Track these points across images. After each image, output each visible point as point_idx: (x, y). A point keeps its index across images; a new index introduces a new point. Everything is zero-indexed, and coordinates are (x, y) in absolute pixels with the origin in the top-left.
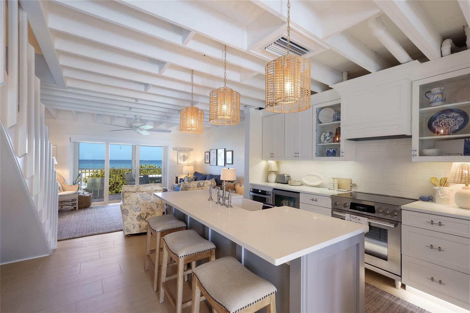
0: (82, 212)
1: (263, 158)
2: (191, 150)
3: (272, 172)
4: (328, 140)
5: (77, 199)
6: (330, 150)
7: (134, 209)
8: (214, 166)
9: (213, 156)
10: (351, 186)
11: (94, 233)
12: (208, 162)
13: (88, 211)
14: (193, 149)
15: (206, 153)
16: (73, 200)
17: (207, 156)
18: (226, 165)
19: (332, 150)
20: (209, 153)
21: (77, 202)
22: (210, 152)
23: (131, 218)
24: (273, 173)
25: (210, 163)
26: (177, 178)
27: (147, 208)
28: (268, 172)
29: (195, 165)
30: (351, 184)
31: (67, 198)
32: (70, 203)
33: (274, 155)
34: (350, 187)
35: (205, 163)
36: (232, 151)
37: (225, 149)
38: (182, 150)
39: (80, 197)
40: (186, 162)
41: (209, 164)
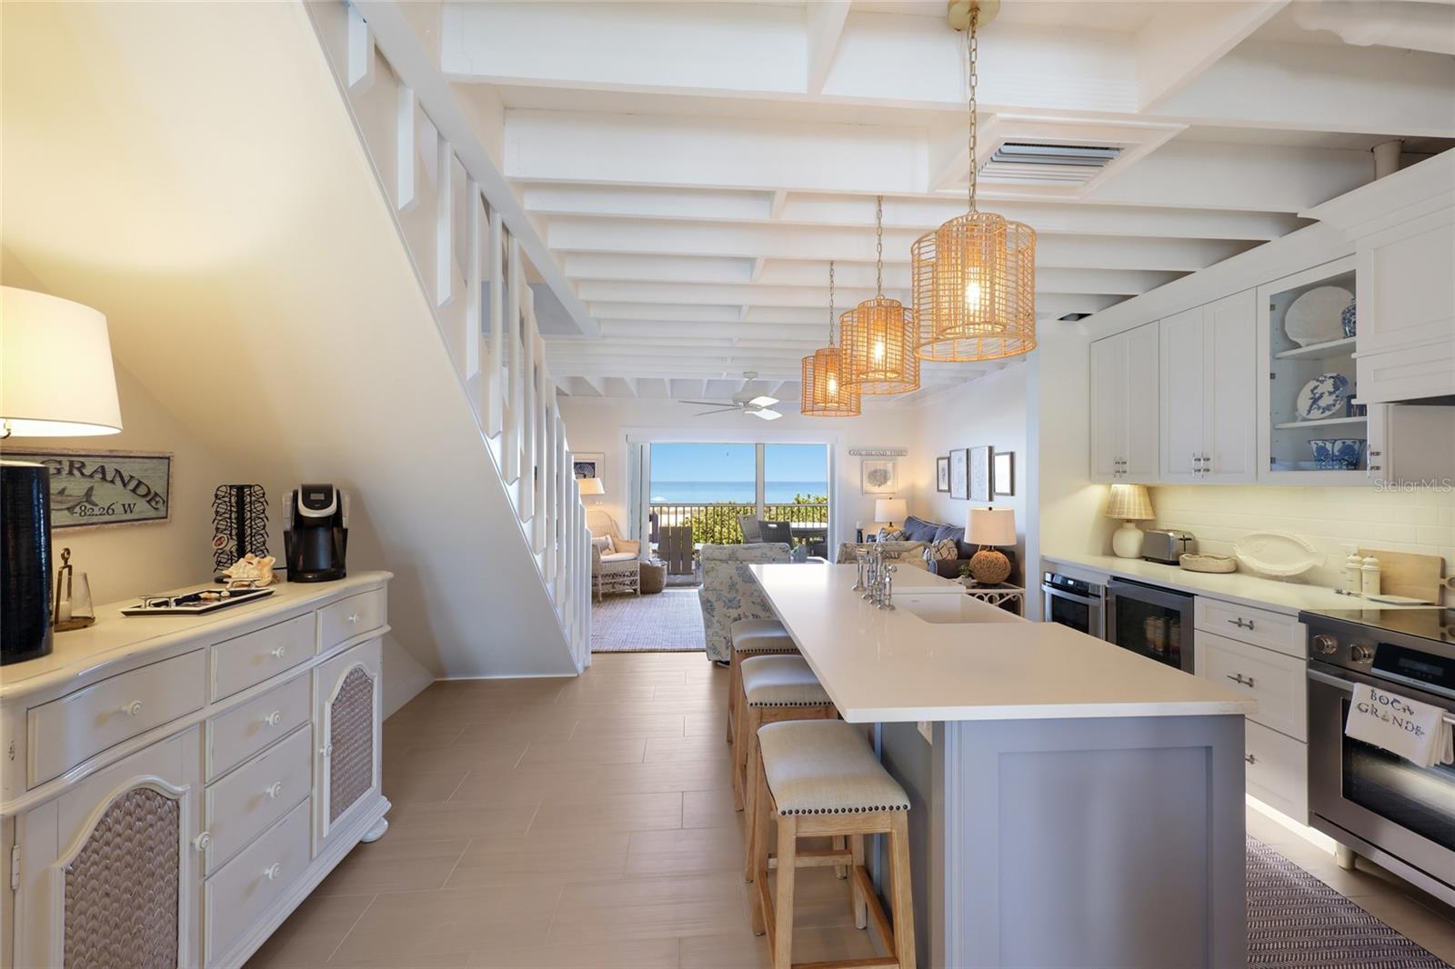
0: (647, 599)
1: (1093, 476)
2: (901, 453)
3: (1129, 521)
4: (1328, 408)
5: (639, 573)
6: (1329, 446)
7: (724, 602)
8: (962, 499)
9: (959, 468)
10: (1443, 587)
11: (656, 647)
12: (947, 488)
13: (656, 599)
14: (906, 451)
15: (940, 461)
16: (632, 574)
17: (943, 469)
18: (995, 497)
19: (1338, 445)
20: (946, 461)
21: (638, 578)
22: (949, 459)
23: (718, 622)
24: (1131, 525)
25: (949, 490)
26: (860, 532)
27: (753, 603)
28: (1114, 523)
29: (912, 497)
30: (1443, 576)
31: (620, 569)
32: (627, 581)
33: (1127, 467)
34: (1437, 591)
35: (939, 490)
36: (1012, 455)
37: (991, 449)
38: (874, 453)
39: (644, 568)
40: (888, 488)
41: (949, 494)
